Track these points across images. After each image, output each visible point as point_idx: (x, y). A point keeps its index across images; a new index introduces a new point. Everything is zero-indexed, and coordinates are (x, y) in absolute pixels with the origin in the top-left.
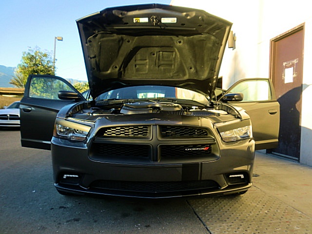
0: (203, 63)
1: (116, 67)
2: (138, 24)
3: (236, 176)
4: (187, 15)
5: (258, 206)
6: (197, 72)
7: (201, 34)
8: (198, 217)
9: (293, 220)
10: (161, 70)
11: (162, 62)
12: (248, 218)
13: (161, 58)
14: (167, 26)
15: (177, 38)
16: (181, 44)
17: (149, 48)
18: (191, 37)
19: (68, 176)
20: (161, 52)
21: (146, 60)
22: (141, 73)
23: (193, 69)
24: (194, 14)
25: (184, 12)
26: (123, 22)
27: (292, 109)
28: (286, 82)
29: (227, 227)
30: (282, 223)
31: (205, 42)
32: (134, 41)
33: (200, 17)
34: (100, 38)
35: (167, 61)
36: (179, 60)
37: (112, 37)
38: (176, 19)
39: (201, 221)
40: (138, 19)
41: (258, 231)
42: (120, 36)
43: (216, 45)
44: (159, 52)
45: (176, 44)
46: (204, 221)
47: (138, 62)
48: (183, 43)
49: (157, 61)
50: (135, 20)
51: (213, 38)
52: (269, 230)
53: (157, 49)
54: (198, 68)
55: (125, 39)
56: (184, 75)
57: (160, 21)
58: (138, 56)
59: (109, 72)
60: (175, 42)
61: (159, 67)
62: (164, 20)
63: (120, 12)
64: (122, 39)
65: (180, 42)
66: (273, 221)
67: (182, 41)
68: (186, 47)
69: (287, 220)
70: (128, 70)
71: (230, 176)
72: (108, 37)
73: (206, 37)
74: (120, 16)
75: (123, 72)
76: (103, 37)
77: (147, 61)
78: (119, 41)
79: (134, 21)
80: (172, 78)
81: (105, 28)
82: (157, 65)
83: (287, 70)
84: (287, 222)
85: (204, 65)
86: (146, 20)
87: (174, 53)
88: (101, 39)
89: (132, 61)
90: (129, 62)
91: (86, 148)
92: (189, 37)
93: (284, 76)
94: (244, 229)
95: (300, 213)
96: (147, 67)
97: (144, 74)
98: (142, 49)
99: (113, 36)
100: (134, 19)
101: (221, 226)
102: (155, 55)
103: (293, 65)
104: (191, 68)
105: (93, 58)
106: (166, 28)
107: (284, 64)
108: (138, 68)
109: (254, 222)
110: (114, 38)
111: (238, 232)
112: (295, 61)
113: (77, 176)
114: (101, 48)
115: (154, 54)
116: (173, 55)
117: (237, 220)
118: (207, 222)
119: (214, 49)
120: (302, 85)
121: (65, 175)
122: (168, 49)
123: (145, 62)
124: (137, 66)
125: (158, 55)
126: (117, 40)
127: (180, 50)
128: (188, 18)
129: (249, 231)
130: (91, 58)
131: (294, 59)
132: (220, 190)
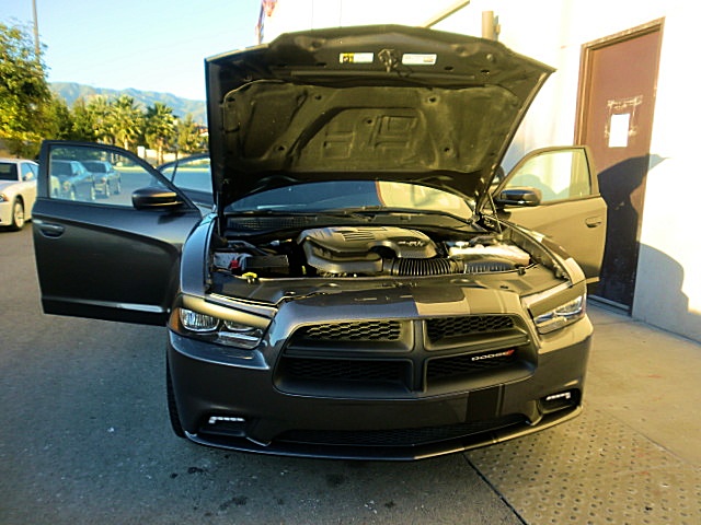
0: (474, 140)
1: (282, 149)
2: (349, 65)
3: (558, 396)
4: (461, 50)
5: (582, 437)
6: (458, 156)
7: (483, 86)
8: (480, 474)
9: (653, 467)
10: (381, 151)
11: (386, 137)
12: (573, 469)
13: (383, 128)
14: (413, 72)
15: (429, 92)
16: (435, 104)
17: (362, 111)
18: (461, 91)
19: (221, 419)
20: (387, 118)
21: (351, 132)
22: (335, 158)
23: (451, 151)
24: (477, 48)
25: (455, 43)
26: (315, 60)
27: (622, 204)
28: (612, 144)
29: (540, 496)
30: (636, 477)
31: (488, 101)
32: (333, 97)
33: (489, 56)
34: (255, 93)
35: (396, 134)
36: (424, 133)
37: (281, 89)
38: (434, 57)
39: (488, 482)
40: (351, 55)
41: (599, 500)
42: (301, 88)
43: (511, 107)
44: (383, 117)
45: (424, 104)
46: (494, 483)
47: (331, 137)
48: (441, 102)
49: (375, 135)
50: (342, 58)
51: (507, 94)
52: (617, 494)
53: (379, 112)
54: (462, 150)
55: (310, 92)
56: (431, 161)
57: (399, 60)
58: (335, 124)
59: (264, 158)
60: (423, 100)
61: (376, 145)
62: (408, 59)
63: (312, 40)
64: (306, 93)
65: (433, 100)
66: (620, 473)
67: (438, 99)
68: (446, 109)
69: (643, 469)
70: (306, 152)
71: (549, 398)
72: (275, 89)
73: (493, 93)
74: (312, 49)
75: (295, 158)
76: (263, 90)
77: (354, 134)
78: (298, 98)
79: (341, 61)
80: (402, 167)
81: (270, 73)
82: (373, 142)
83: (614, 118)
84: (643, 473)
85: (475, 145)
86: (367, 58)
87: (416, 119)
88: (258, 96)
89: (319, 136)
90: (312, 137)
91: (267, 368)
92: (455, 91)
93: (609, 130)
94: (573, 497)
95: (661, 449)
96: (351, 146)
97: (341, 160)
98: (347, 111)
99: (285, 89)
100: (342, 55)
101: (528, 494)
102: (373, 124)
103: (629, 109)
104: (447, 149)
105: (233, 131)
106: (411, 75)
107: (611, 104)
108: (330, 149)
109: (586, 479)
110: (289, 91)
111: (564, 506)
112: (635, 102)
113: (241, 420)
114: (253, 113)
115: (370, 122)
116: (411, 124)
117: (554, 477)
118: (502, 486)
119: (505, 114)
120: (648, 156)
121: (215, 418)
122: (403, 113)
123: (347, 136)
124: (329, 145)
125: (379, 123)
126: (294, 97)
127: (430, 114)
128: (464, 54)
129: (582, 502)
130: (227, 132)
131: (633, 96)
132: (529, 427)
